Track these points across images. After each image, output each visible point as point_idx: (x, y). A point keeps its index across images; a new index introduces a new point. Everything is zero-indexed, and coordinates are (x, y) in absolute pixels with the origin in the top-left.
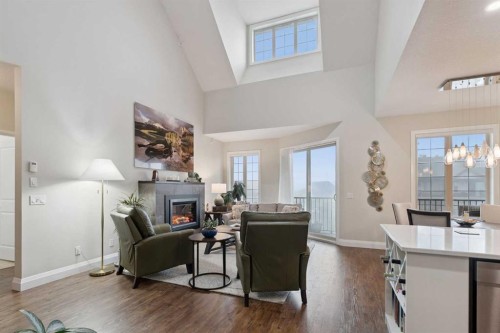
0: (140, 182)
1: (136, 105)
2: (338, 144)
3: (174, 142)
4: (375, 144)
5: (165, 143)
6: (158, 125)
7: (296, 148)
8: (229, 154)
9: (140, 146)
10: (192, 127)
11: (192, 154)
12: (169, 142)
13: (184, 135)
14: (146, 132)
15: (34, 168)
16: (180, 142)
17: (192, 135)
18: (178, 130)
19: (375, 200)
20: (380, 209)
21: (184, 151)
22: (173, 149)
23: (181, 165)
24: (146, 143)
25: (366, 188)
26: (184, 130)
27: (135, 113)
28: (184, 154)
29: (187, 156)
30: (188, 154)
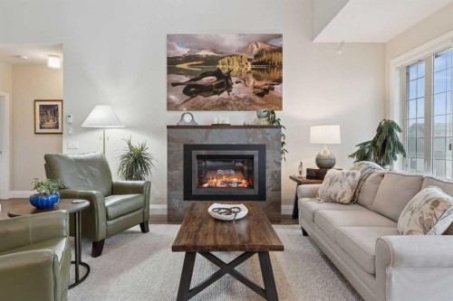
3: (236, 68)
5: (217, 73)
6: (202, 53)
8: (393, 63)
13: (256, 55)
15: (71, 120)
17: (279, 50)
18: (244, 50)
26: (257, 47)
28: (257, 83)
29: (266, 84)
30: (268, 82)
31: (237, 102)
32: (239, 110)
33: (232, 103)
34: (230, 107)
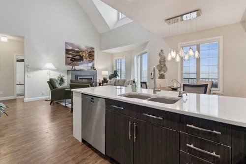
0: (68, 71)
1: (66, 43)
2: (148, 52)
3: (84, 55)
5: (80, 56)
6: (76, 49)
8: (115, 58)
9: (68, 57)
10: (94, 48)
13: (89, 52)
14: (71, 52)
15: (28, 66)
16: (87, 55)
17: (94, 52)
18: (86, 50)
21: (89, 58)
22: (84, 58)
24: (71, 56)
25: (158, 73)
26: (89, 50)
27: (66, 46)
30: (92, 59)
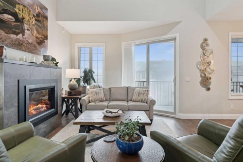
2: (178, 39)
4: (206, 40)
7: (138, 42)
8: (77, 45)
10: (46, 9)
11: (46, 38)
12: (20, 17)
13: (37, 15)
16: (34, 21)
17: (46, 18)
18: (32, 6)
19: (205, 82)
20: (209, 89)
21: (38, 32)
22: (26, 26)
23: (35, 46)
25: (199, 74)
26: (38, 10)
28: (37, 35)
29: (41, 38)
30: (42, 37)
31: (28, 45)
32: (29, 52)
33: (25, 45)
34: (24, 48)
